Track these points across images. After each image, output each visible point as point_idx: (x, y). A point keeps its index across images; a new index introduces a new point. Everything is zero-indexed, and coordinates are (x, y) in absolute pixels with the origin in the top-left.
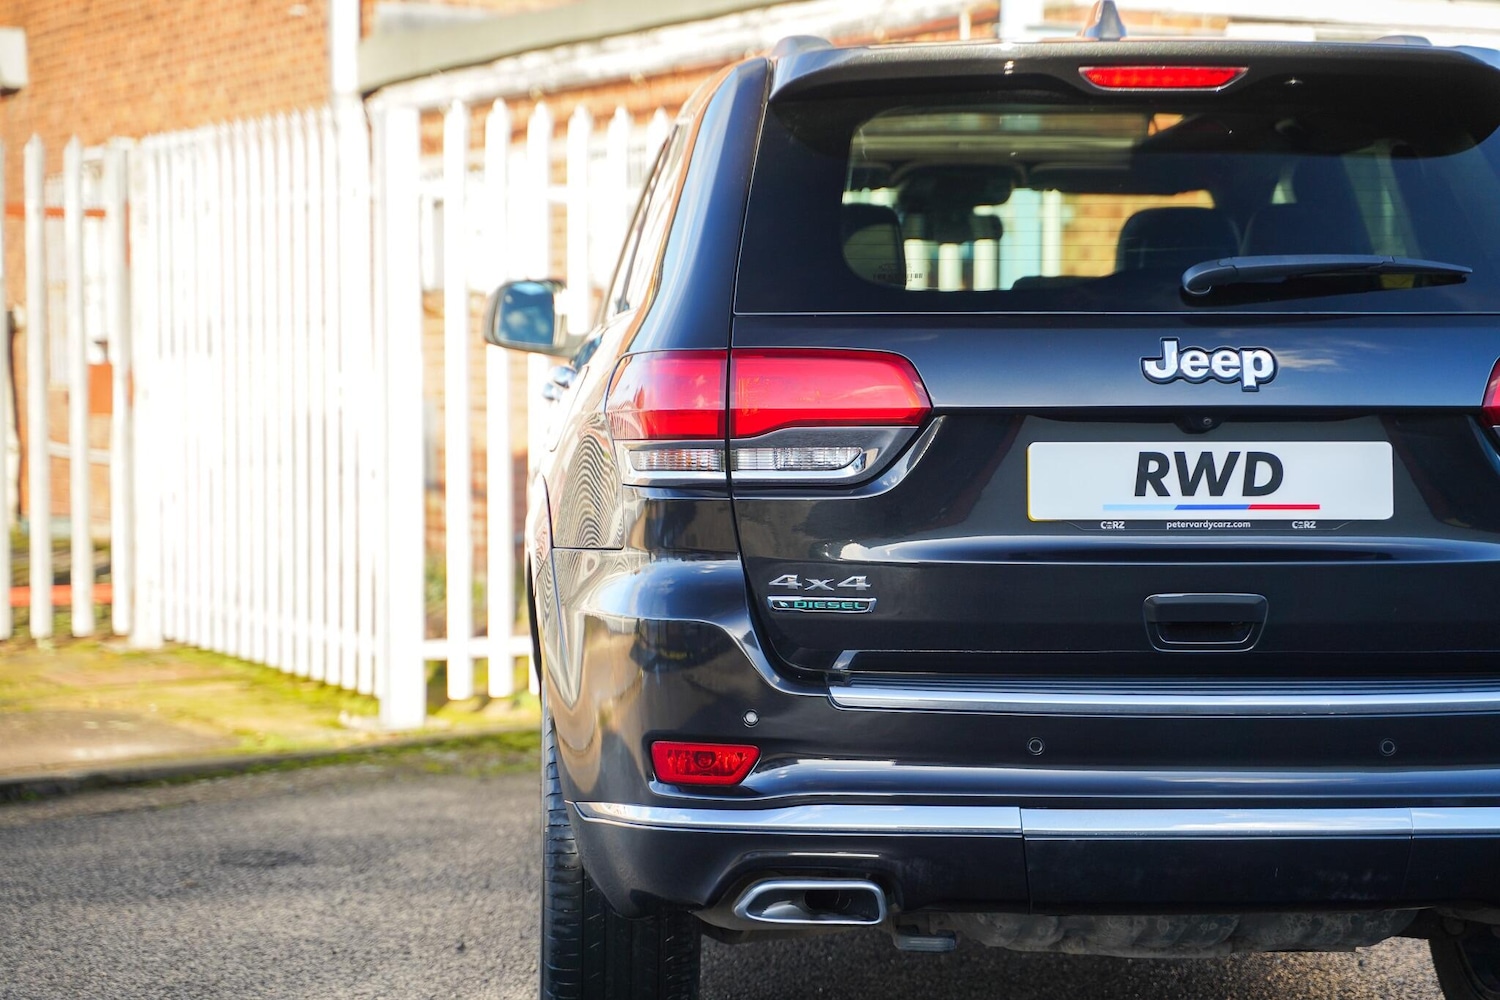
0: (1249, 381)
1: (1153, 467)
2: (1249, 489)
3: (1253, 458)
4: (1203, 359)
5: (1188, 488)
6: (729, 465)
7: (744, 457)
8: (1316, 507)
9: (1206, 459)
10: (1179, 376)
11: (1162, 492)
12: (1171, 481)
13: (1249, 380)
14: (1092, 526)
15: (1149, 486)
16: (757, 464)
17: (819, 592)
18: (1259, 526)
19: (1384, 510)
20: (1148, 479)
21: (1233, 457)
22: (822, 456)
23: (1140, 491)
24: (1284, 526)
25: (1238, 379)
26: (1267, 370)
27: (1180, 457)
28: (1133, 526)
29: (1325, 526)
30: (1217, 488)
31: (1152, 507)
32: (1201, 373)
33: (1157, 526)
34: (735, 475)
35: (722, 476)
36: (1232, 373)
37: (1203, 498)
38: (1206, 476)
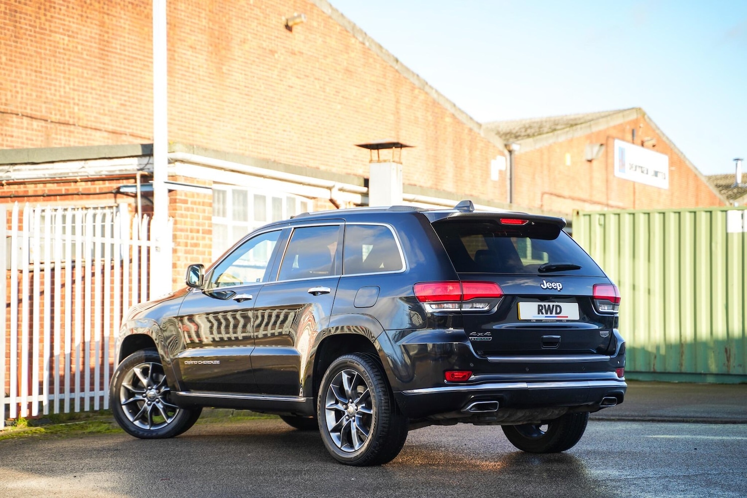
0: (559, 289)
1: (541, 308)
2: (557, 313)
3: (557, 306)
4: (551, 285)
5: (547, 313)
6: (461, 307)
7: (464, 306)
8: (567, 317)
9: (549, 306)
10: (547, 288)
11: (542, 313)
12: (544, 311)
14: (530, 321)
16: (467, 308)
17: (480, 336)
18: (558, 321)
19: (578, 318)
20: (540, 311)
21: (553, 306)
22: (475, 305)
23: (539, 313)
24: (561, 321)
25: (557, 289)
26: (561, 288)
27: (545, 305)
28: (538, 321)
29: (568, 321)
30: (551, 313)
31: (542, 317)
32: (551, 287)
33: (540, 321)
34: (462, 310)
35: (459, 310)
36: (556, 287)
37: (549, 315)
38: (549, 310)
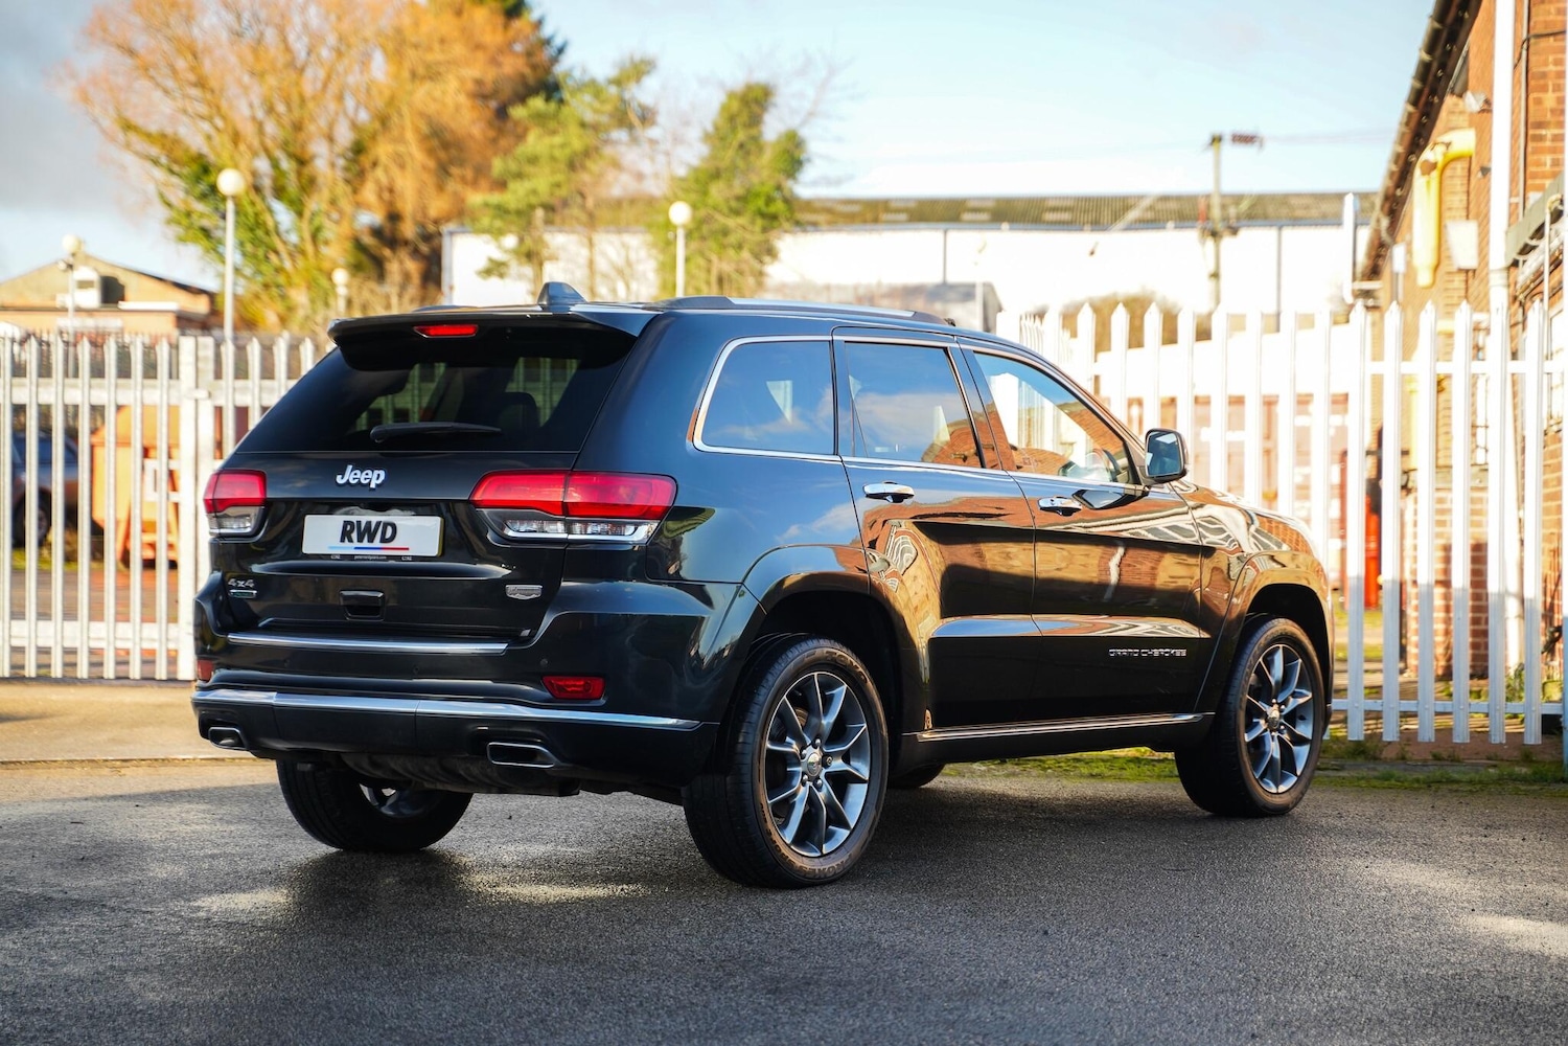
1: (349, 528)
2: (383, 540)
4: (359, 475)
8: (407, 549)
9: (369, 523)
11: (351, 541)
12: (354, 536)
13: (373, 486)
14: (328, 556)
15: (346, 540)
17: (240, 588)
18: (389, 557)
19: (436, 550)
20: (346, 535)
21: (378, 523)
23: (342, 540)
24: (398, 558)
25: (369, 485)
26: (381, 480)
27: (359, 523)
28: (344, 557)
29: (415, 558)
30: (371, 540)
31: (348, 548)
32: (357, 481)
33: (351, 557)
36: (368, 482)
37: (365, 543)
38: (368, 532)
